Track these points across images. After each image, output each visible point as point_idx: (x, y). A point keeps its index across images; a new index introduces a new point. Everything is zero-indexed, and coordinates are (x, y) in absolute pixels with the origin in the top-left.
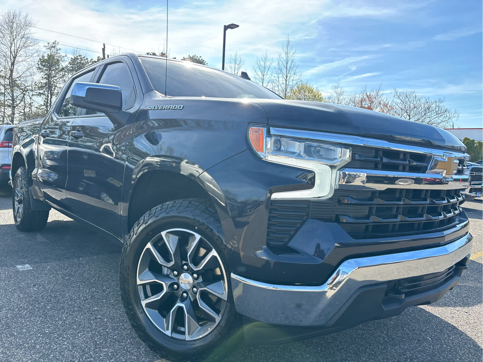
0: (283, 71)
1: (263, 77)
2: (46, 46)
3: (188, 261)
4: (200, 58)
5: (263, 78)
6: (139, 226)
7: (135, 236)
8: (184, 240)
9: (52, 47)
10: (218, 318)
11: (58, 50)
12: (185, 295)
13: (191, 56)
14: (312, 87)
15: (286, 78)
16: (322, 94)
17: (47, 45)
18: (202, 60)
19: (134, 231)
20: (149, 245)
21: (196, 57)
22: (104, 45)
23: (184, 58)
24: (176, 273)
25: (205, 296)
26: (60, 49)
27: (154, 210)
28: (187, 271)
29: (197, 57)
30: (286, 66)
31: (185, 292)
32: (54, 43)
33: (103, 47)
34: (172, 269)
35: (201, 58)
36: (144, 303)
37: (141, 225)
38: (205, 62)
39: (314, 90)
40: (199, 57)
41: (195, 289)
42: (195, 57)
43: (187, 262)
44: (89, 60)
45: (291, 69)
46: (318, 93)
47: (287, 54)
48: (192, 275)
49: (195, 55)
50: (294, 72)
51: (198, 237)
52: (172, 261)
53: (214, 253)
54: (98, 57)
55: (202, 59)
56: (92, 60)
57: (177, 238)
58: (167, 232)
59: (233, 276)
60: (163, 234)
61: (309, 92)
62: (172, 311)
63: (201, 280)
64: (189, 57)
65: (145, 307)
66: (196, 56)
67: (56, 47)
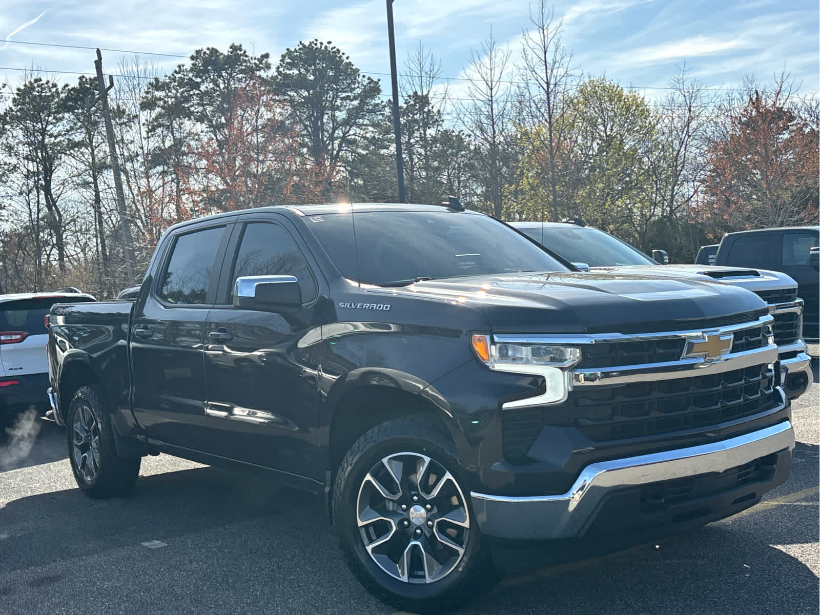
0: (538, 71)
1: (489, 91)
3: (418, 491)
4: (328, 45)
5: (491, 95)
6: (353, 455)
7: (350, 468)
8: (410, 466)
10: (461, 551)
12: (418, 531)
13: (307, 44)
14: (618, 87)
15: (548, 87)
16: (646, 101)
18: (333, 50)
19: (347, 461)
20: (368, 477)
21: (319, 45)
22: (98, 52)
23: (288, 50)
24: (404, 506)
25: (443, 527)
27: (370, 433)
28: (417, 503)
29: (321, 43)
30: (543, 59)
31: (418, 528)
33: (97, 59)
34: (399, 502)
35: (331, 46)
36: (369, 548)
37: (356, 454)
38: (343, 54)
39: (626, 92)
40: (325, 44)
41: (430, 523)
42: (316, 44)
43: (416, 492)
44: (60, 88)
45: (557, 65)
46: (635, 99)
47: (543, 30)
48: (425, 507)
49: (316, 40)
50: (565, 70)
51: (427, 460)
52: (399, 492)
53: (448, 476)
54: (80, 78)
55: (335, 48)
57: (401, 464)
58: (390, 459)
59: (473, 494)
60: (385, 460)
61: (611, 100)
62: (406, 551)
63: (435, 510)
64: (301, 46)
65: (372, 552)
66: (318, 43)
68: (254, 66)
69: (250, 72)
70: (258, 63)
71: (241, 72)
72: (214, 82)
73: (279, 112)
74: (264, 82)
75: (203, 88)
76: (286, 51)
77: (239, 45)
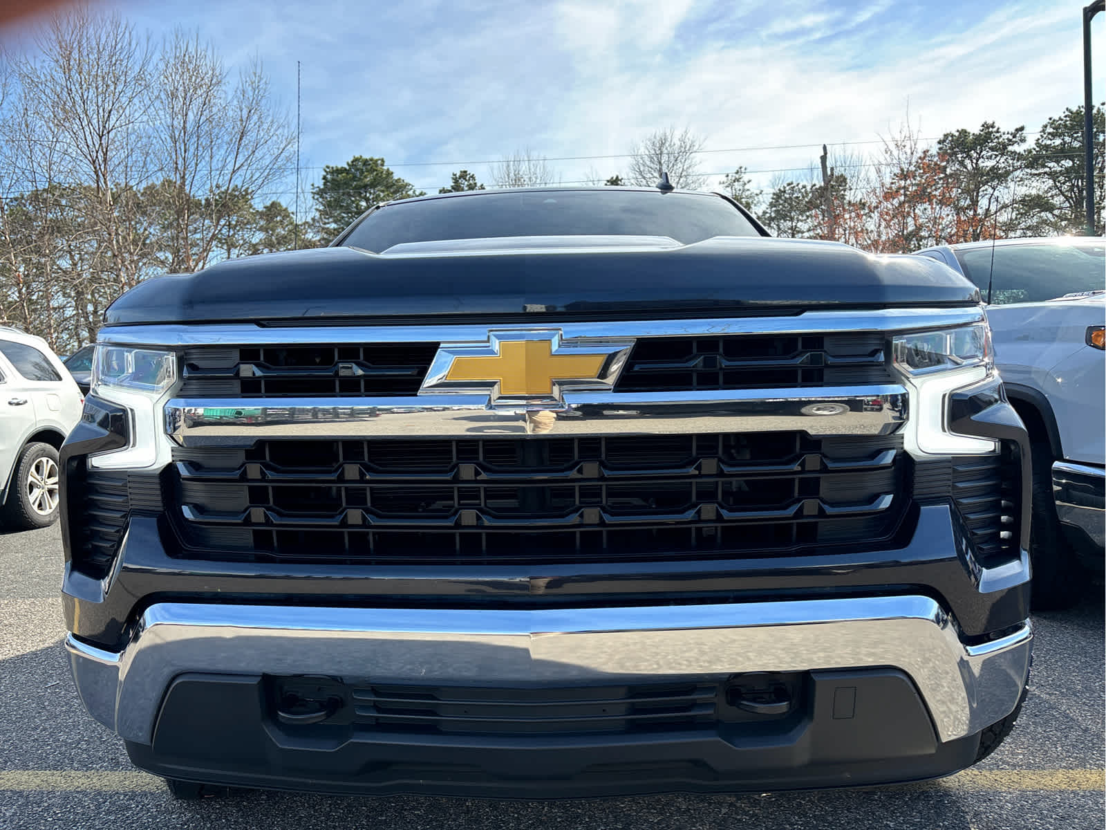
2: (723, 183)
9: (734, 181)
11: (745, 184)
17: (725, 179)
22: (825, 148)
23: (1050, 118)
26: (749, 181)
32: (737, 173)
33: (823, 154)
56: (814, 188)
67: (741, 180)
68: (1006, 141)
69: (1002, 149)
70: (1011, 137)
71: (992, 149)
72: (962, 163)
73: (1038, 186)
74: (1019, 157)
75: (948, 171)
76: (1048, 121)
77: (992, 123)
